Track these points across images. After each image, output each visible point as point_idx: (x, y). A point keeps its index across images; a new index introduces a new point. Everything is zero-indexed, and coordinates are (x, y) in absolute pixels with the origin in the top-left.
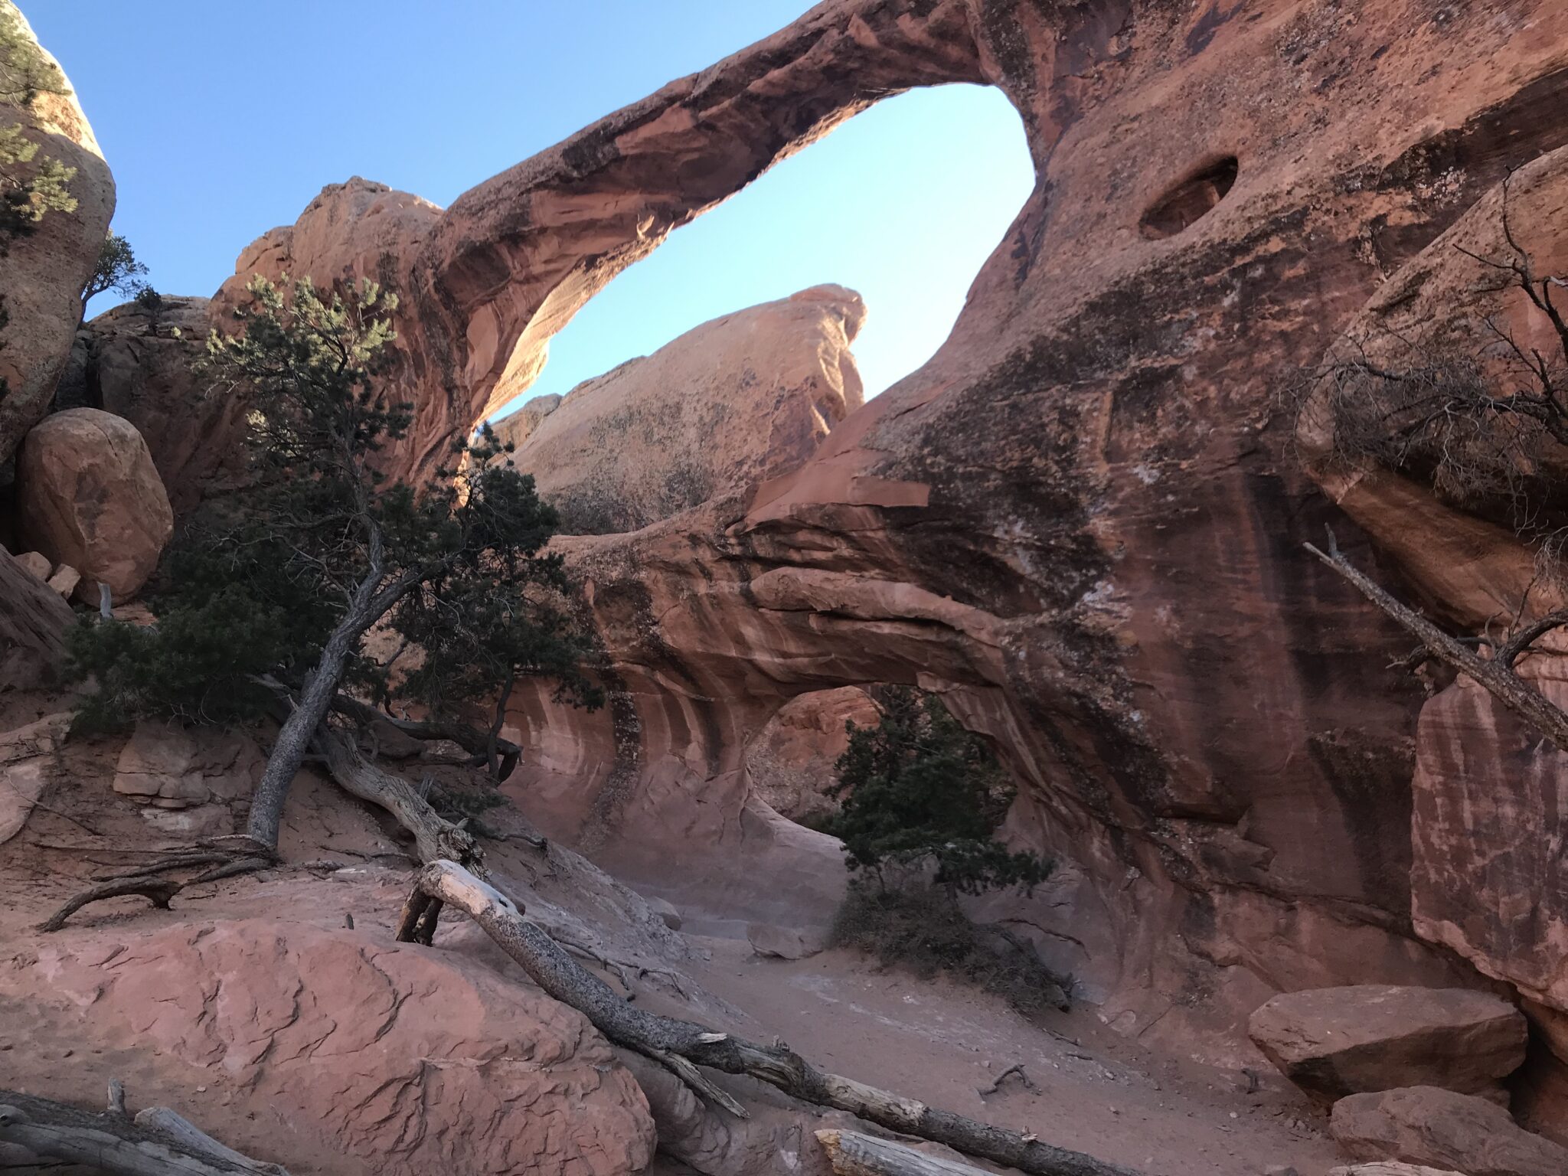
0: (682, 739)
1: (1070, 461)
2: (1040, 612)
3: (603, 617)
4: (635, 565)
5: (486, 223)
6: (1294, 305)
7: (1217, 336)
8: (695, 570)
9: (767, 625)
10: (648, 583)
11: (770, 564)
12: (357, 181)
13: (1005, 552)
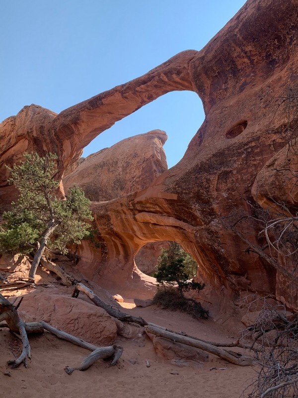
0: (118, 253)
1: (208, 191)
2: (202, 225)
3: (99, 223)
4: (107, 211)
5: (68, 119)
6: (257, 158)
7: (241, 164)
8: (121, 212)
9: (139, 226)
10: (110, 215)
11: (140, 211)
12: (33, 105)
13: (194, 211)
